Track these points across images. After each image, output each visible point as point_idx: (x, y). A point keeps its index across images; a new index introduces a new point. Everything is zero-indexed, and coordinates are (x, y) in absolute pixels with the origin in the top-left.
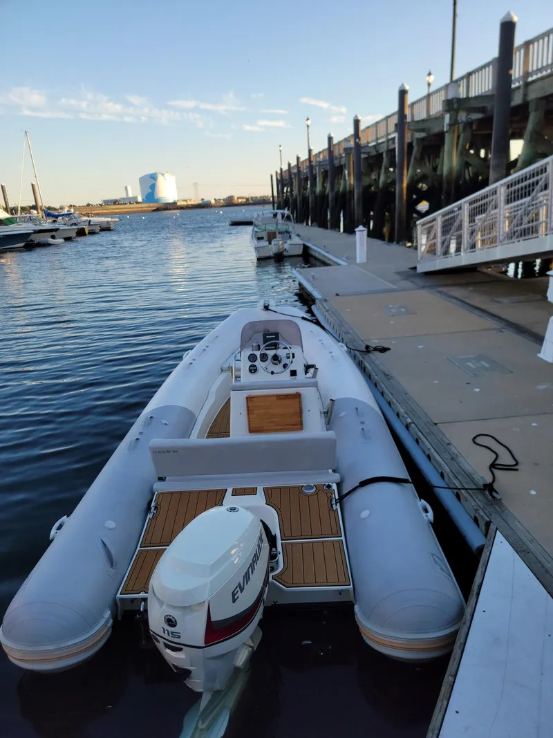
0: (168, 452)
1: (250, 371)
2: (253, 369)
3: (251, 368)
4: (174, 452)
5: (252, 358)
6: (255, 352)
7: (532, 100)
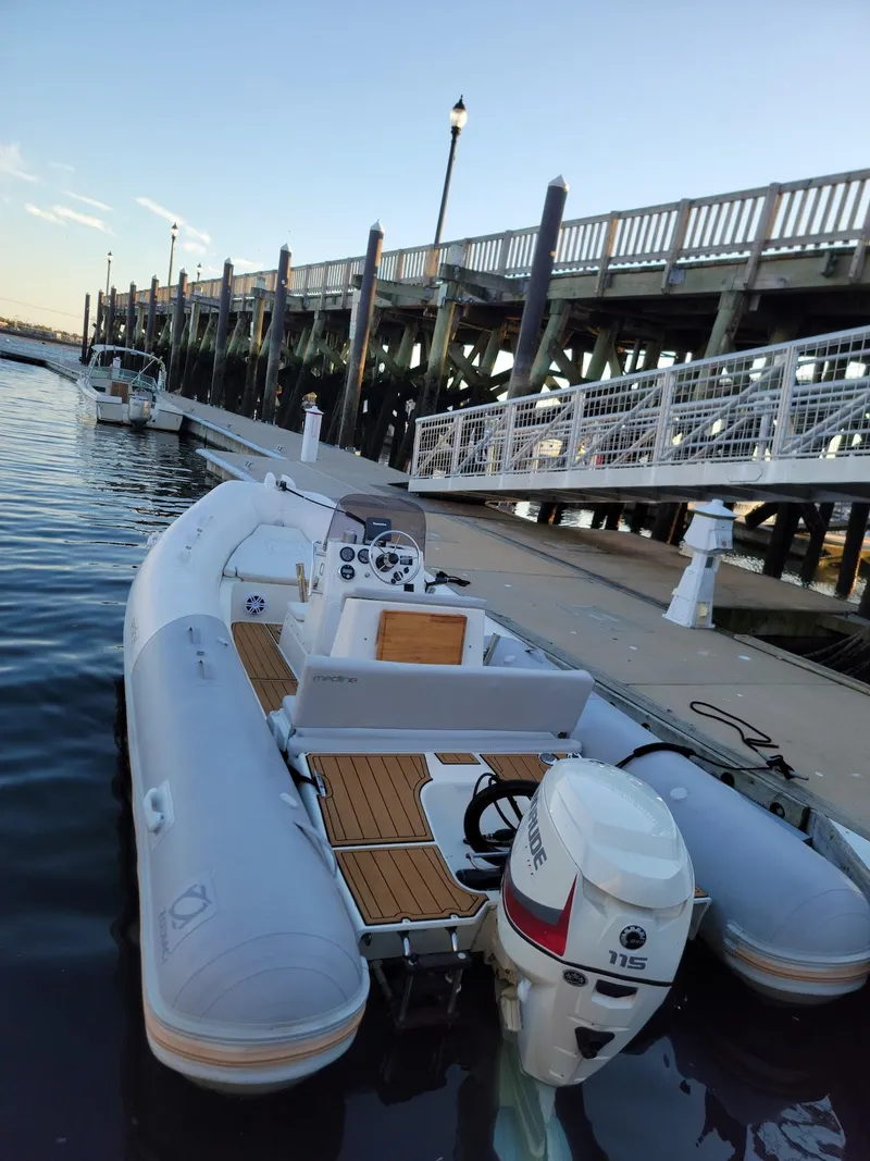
0: (340, 679)
1: (344, 575)
2: (348, 573)
3: (344, 571)
4: (350, 680)
5: (347, 554)
6: (351, 546)
7: (555, 300)
